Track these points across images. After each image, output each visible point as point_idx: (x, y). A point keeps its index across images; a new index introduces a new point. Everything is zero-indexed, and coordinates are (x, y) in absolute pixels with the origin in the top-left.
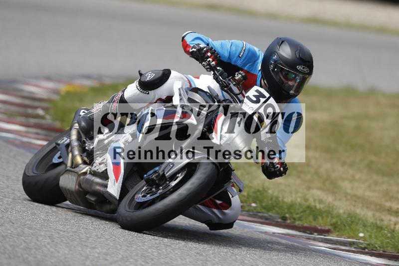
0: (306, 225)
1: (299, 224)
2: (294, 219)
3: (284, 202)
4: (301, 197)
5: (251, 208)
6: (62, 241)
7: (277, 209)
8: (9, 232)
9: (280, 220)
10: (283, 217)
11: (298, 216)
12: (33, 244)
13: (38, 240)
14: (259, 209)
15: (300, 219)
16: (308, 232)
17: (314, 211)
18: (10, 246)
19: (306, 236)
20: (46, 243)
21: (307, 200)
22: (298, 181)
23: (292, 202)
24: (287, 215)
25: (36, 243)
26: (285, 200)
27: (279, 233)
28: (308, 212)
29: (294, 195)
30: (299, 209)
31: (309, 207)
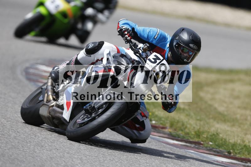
0: (243, 157)
1: (238, 157)
2: (236, 153)
3: (229, 142)
4: (240, 140)
5: (209, 145)
6: (88, 162)
7: (225, 147)
8: (55, 155)
9: (226, 154)
10: (229, 152)
11: (238, 151)
12: (70, 163)
13: (73, 161)
14: (214, 146)
15: (239, 153)
16: (244, 162)
17: (248, 149)
18: (55, 164)
19: (242, 164)
20: (78, 163)
21: (244, 141)
22: (239, 130)
23: (234, 142)
24: (231, 151)
25: (71, 163)
26: (231, 141)
27: (225, 162)
28: (244, 149)
29: (236, 138)
30: (239, 147)
31: (245, 146)
